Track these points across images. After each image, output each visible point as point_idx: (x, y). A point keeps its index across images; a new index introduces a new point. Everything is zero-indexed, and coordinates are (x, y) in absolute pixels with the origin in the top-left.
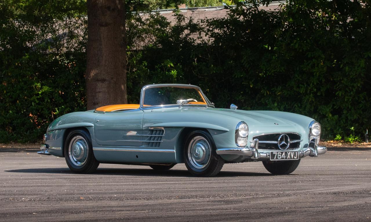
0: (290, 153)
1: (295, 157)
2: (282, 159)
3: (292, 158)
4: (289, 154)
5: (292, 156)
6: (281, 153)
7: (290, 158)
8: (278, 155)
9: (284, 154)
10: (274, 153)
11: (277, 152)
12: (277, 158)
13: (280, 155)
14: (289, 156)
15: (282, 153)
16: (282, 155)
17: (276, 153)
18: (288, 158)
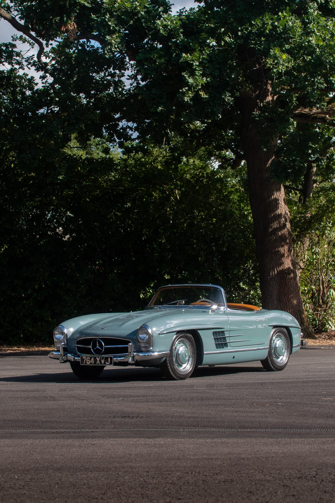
0: (100, 358)
1: (108, 362)
2: (90, 363)
3: (103, 363)
4: (98, 359)
5: (103, 361)
6: (89, 358)
7: (99, 363)
8: (87, 360)
9: (93, 359)
10: (83, 358)
11: (87, 357)
12: (86, 363)
13: (89, 360)
14: (98, 362)
15: (91, 358)
16: (90, 360)
17: (85, 358)
18: (97, 363)
